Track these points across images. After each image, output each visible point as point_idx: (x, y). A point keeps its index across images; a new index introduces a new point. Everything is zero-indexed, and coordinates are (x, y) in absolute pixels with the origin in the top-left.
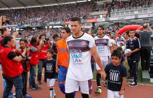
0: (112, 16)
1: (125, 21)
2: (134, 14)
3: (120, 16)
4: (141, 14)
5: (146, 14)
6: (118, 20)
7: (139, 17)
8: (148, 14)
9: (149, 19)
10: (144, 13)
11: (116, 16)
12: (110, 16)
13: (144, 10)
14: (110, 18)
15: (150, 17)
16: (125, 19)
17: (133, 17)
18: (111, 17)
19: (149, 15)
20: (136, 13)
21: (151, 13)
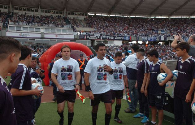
0: (11, 31)
1: (28, 39)
2: (40, 32)
3: (22, 33)
4: (48, 33)
5: (53, 34)
6: (19, 36)
7: (46, 36)
8: (56, 34)
9: (56, 40)
10: (51, 33)
11: (16, 31)
12: (7, 30)
13: (51, 29)
14: (7, 32)
15: (57, 38)
16: (28, 36)
17: (39, 36)
18: (9, 32)
19: (56, 36)
20: (42, 31)
21: (58, 33)
